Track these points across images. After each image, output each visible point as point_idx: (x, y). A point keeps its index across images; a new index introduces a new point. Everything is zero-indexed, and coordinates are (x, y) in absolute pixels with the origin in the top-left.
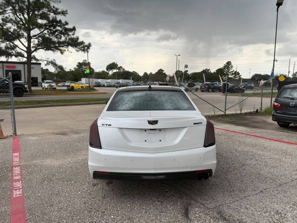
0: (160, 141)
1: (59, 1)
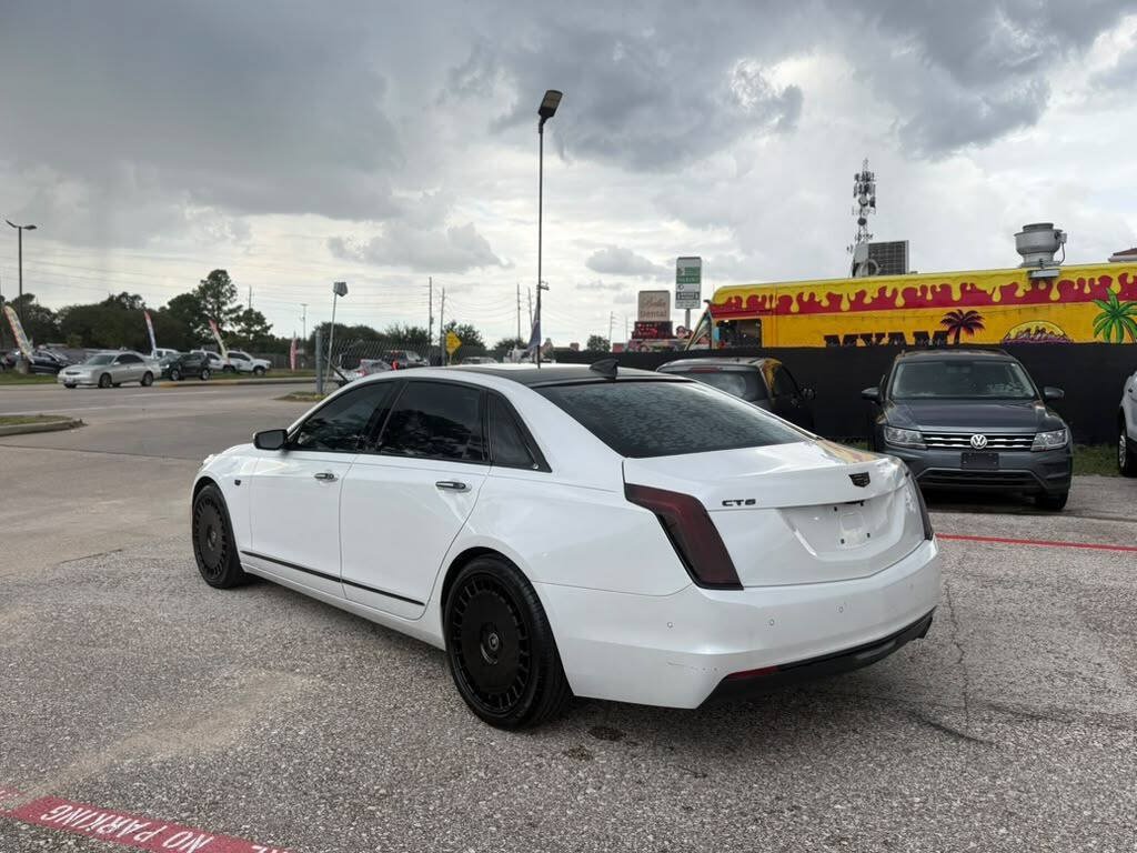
0: (869, 535)
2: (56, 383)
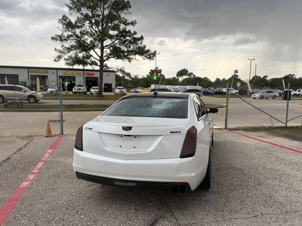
0: (135, 147)
1: (129, 12)
2: (251, 98)
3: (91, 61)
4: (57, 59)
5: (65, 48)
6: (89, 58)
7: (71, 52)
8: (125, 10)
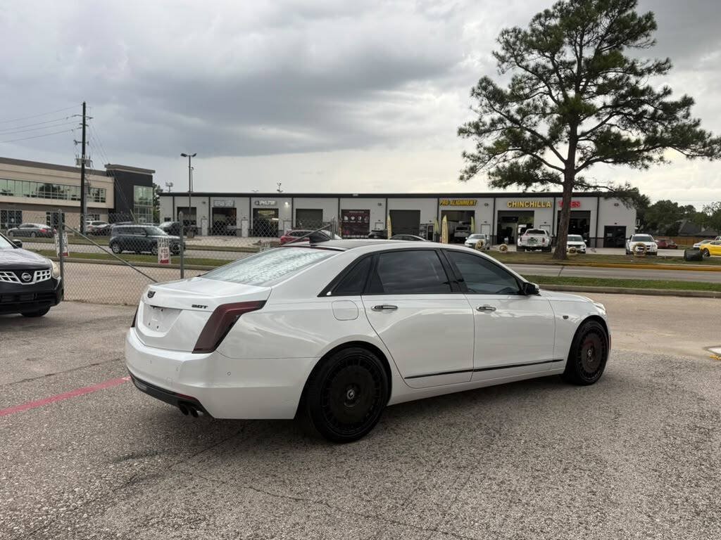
0: (158, 327)
1: (651, 41)
3: (543, 173)
4: (466, 176)
5: (485, 149)
6: (539, 168)
7: (496, 156)
8: (639, 37)
